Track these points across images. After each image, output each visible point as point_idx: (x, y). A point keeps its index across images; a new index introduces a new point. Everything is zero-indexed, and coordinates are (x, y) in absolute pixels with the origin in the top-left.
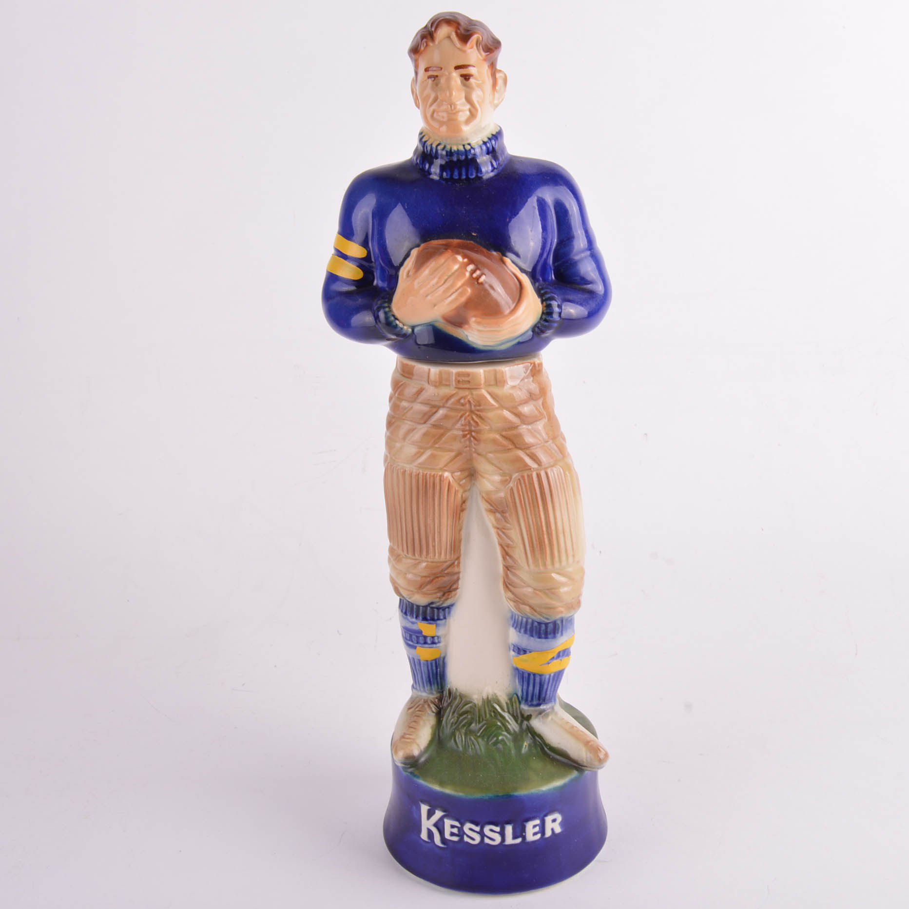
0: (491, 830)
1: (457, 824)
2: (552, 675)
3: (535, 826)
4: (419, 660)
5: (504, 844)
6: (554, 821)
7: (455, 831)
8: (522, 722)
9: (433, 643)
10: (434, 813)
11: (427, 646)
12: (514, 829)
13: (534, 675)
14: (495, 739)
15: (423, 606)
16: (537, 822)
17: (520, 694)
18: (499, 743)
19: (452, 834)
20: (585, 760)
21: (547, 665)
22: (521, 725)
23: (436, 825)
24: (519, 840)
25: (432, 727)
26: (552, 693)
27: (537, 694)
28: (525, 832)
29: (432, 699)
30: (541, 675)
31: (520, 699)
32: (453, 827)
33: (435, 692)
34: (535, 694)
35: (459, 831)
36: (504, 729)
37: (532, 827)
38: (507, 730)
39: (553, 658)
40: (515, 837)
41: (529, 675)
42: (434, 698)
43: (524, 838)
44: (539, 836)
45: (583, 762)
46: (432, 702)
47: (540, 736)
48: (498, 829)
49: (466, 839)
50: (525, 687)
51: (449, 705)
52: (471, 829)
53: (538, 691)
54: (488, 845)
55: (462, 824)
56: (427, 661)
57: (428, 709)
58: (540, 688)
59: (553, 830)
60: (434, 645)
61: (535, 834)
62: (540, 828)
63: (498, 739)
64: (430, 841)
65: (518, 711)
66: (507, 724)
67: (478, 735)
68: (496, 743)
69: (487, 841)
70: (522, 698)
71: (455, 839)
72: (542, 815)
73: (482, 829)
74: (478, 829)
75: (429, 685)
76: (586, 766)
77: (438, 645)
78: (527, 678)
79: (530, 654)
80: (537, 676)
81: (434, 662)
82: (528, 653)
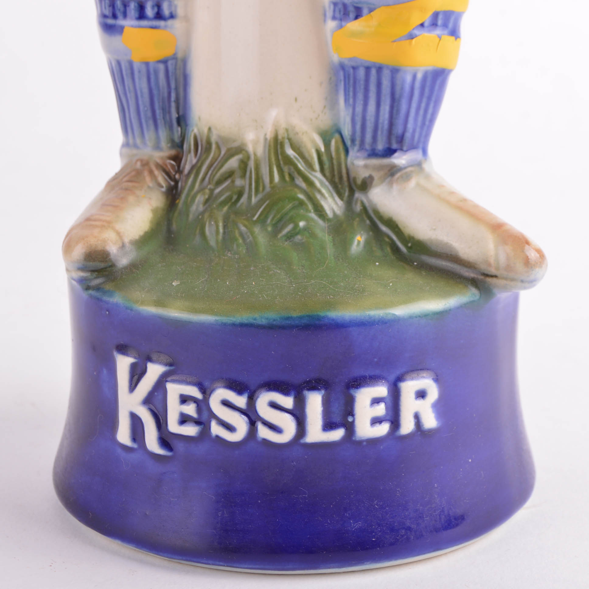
0: (274, 405)
1: (194, 392)
2: (419, 76)
3: (376, 401)
4: (131, 64)
5: (302, 441)
6: (421, 394)
7: (190, 409)
8: (352, 192)
9: (159, 16)
10: (144, 372)
11: (144, 23)
12: (326, 404)
13: (380, 69)
14: (290, 227)
16: (382, 390)
17: (347, 132)
18: (297, 234)
19: (184, 420)
20: (492, 261)
21: (408, 41)
22: (349, 203)
23: (148, 401)
24: (338, 434)
25: (155, 211)
26: (418, 130)
27: (386, 123)
28: (353, 415)
29: (159, 161)
30: (395, 71)
31: (349, 143)
32: (184, 399)
33: (164, 144)
34: (380, 126)
35: (199, 410)
36: (310, 207)
37: (368, 402)
38: (319, 211)
39: (422, 25)
40: (328, 426)
41: (368, 69)
42: (162, 158)
43: (350, 428)
44: (384, 429)
45: (490, 265)
46: (158, 166)
47: (391, 224)
48: (288, 402)
49: (216, 429)
50: (359, 109)
51: (196, 168)
52: (226, 403)
53: (387, 116)
54: (266, 442)
55: (206, 392)
56: (147, 64)
57: (148, 179)
58: (392, 107)
59: (417, 417)
60: (162, 23)
61: (376, 421)
62: (387, 408)
63: (296, 225)
64: (135, 446)
65: (344, 171)
66: (318, 196)
67: (255, 218)
68: (290, 237)
69: (263, 432)
70: (353, 141)
71: (191, 430)
72: (392, 377)
73: (252, 400)
74: (241, 401)
75: (152, 127)
76: (496, 276)
77: (170, 22)
78: (362, 82)
79: (372, 13)
80: (386, 74)
81: (161, 67)
82: (365, 11)
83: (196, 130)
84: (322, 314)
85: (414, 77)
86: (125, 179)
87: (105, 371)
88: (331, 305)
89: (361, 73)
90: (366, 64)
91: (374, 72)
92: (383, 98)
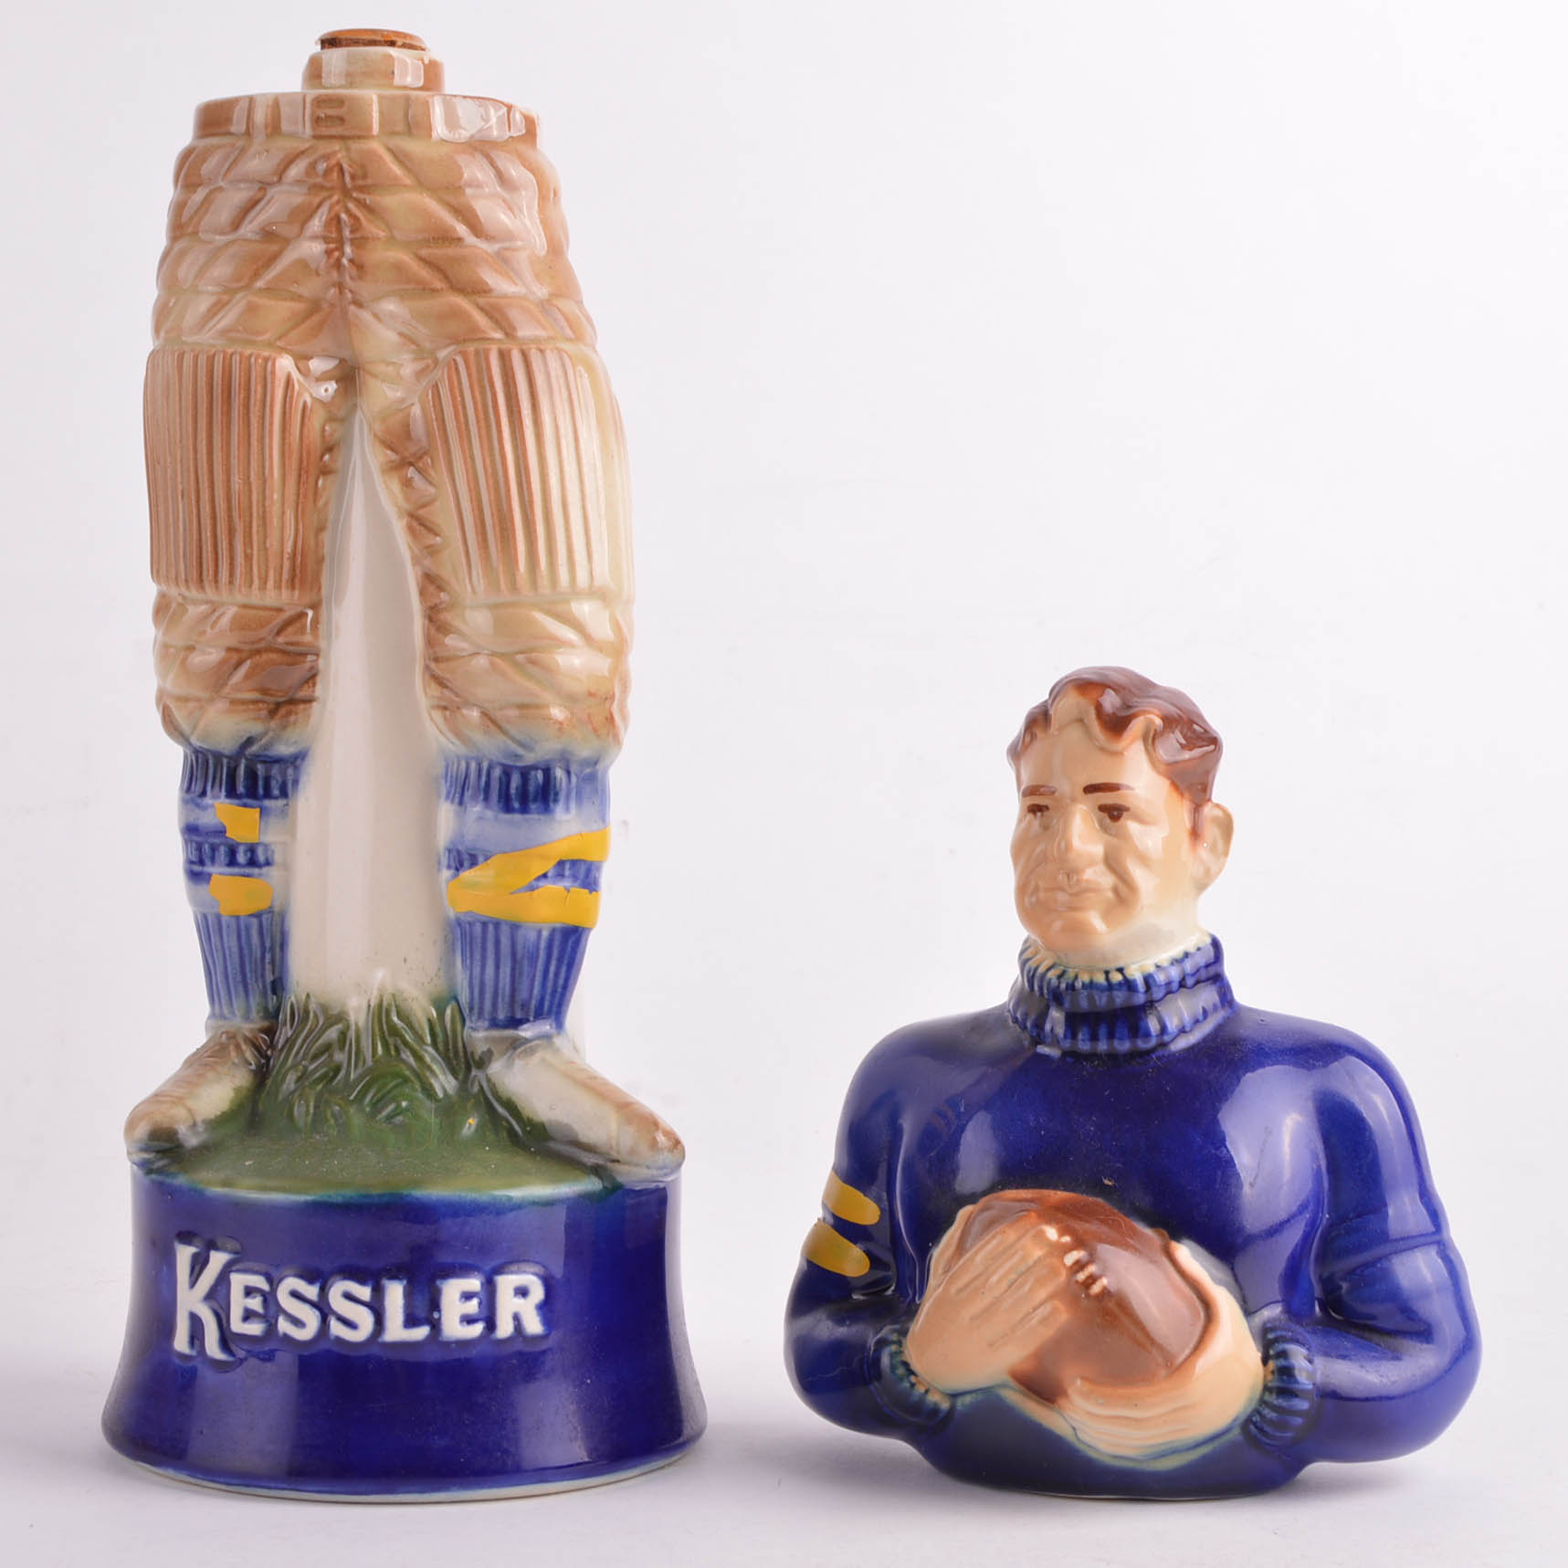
0: (349, 1297)
1: (259, 1282)
2: (545, 934)
3: (467, 1296)
4: (218, 917)
5: (380, 1340)
6: (522, 1292)
7: (255, 1303)
8: (469, 1069)
9: (253, 862)
10: (206, 1262)
11: (236, 870)
12: (408, 1295)
13: (497, 924)
14: (392, 1107)
15: (228, 757)
16: (474, 1284)
17: (464, 998)
18: (398, 1114)
19: (248, 1315)
20: (614, 1143)
21: (528, 893)
22: (464, 1083)
23: (210, 1296)
24: (421, 1333)
25: (237, 1090)
26: (548, 997)
27: (508, 988)
28: (439, 1311)
29: (247, 1034)
30: (515, 927)
31: (466, 1012)
32: (249, 1292)
33: (254, 1015)
34: (500, 991)
35: (265, 1302)
36: (418, 1086)
37: (457, 1296)
38: (428, 1091)
39: (545, 876)
40: (411, 1321)
41: (485, 925)
42: (251, 1030)
43: (436, 1326)
44: (477, 1329)
45: (611, 1148)
46: (246, 1039)
47: (511, 1106)
48: (364, 1292)
49: (284, 1326)
50: (477, 970)
51: (290, 1042)
52: (295, 1295)
53: (508, 979)
54: (339, 1340)
55: (273, 1282)
56: (238, 918)
57: (233, 1054)
58: (513, 969)
59: (517, 1318)
60: (256, 871)
61: (468, 1320)
62: (480, 1304)
63: (399, 1105)
64: (194, 1353)
65: (460, 1045)
66: (428, 1074)
67: (352, 1098)
68: (390, 1118)
69: (337, 1329)
70: (471, 1009)
71: (255, 1329)
72: (488, 1268)
73: (323, 1291)
74: (312, 1292)
75: (242, 993)
76: (618, 1161)
77: (265, 870)
78: (479, 941)
79: (489, 861)
80: (505, 930)
81: (255, 921)
82: (481, 859)
83: (293, 999)
84: (405, 1192)
85: (539, 933)
86: (205, 1055)
87: (165, 1268)
88: (417, 1184)
89: (478, 928)
90: (484, 919)
91: (491, 928)
92: (502, 959)
